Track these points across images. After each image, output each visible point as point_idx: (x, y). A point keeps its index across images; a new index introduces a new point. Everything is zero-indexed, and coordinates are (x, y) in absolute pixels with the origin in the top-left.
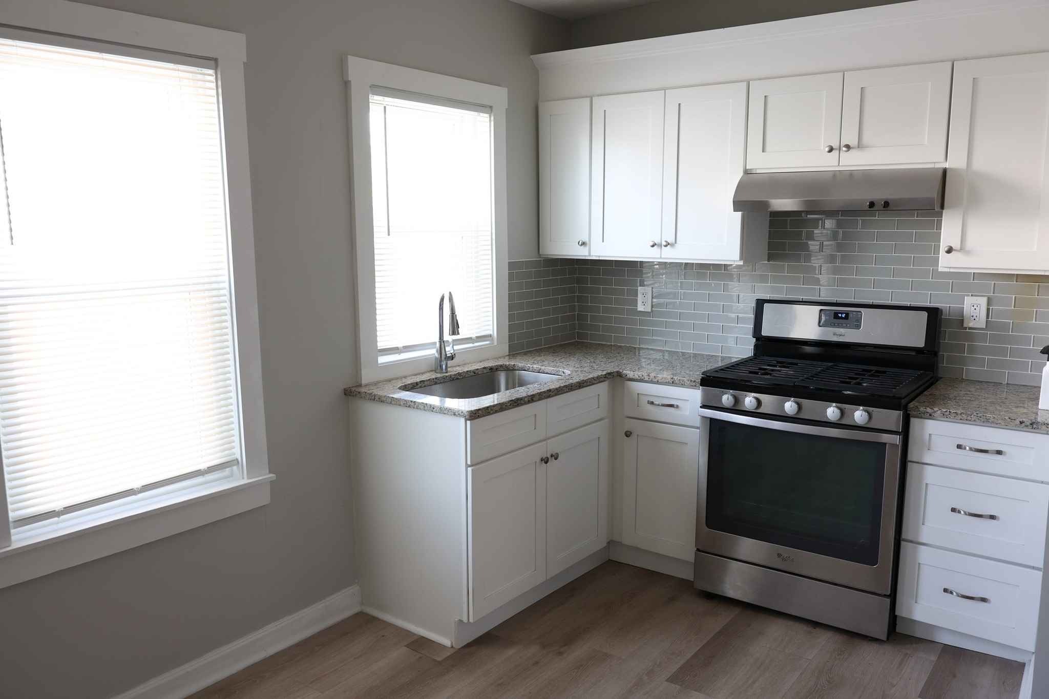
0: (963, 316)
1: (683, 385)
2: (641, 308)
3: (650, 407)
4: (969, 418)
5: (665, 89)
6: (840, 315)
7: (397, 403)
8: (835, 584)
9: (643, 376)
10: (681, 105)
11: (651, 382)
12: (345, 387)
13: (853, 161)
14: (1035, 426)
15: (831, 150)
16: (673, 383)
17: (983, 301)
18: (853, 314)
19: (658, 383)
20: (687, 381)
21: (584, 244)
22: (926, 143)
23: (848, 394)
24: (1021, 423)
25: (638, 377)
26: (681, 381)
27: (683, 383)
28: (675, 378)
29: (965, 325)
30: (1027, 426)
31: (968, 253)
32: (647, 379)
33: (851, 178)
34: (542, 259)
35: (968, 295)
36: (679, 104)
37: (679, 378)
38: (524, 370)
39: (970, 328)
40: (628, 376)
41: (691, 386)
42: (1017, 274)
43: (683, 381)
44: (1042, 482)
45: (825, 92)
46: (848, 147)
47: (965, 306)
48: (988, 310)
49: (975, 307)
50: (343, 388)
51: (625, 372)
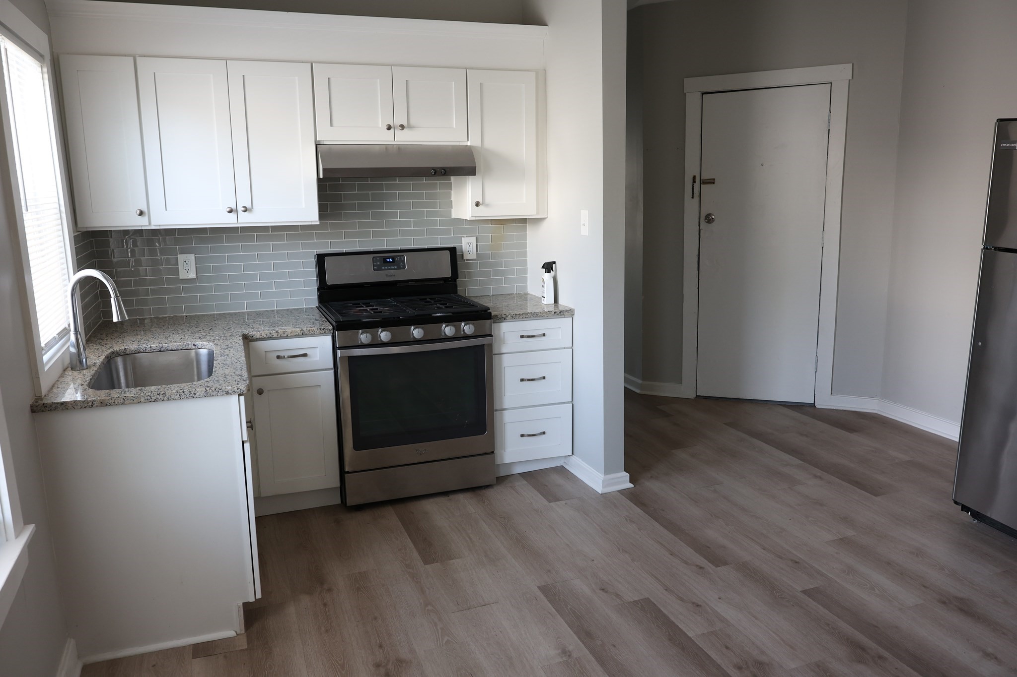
0: (462, 252)
1: (313, 335)
2: (182, 275)
3: (278, 361)
4: (527, 316)
5: (226, 59)
6: (388, 260)
7: (135, 401)
8: (458, 458)
9: (271, 334)
10: (246, 77)
11: (281, 338)
12: (31, 403)
13: (403, 138)
14: (562, 313)
15: (389, 128)
16: (303, 335)
17: (473, 240)
18: (397, 258)
19: (287, 337)
20: (316, 330)
21: (141, 213)
22: (455, 127)
23: (439, 316)
24: (555, 313)
25: (265, 336)
26: (311, 332)
27: (313, 333)
28: (305, 329)
29: (465, 258)
30: (558, 314)
31: (487, 205)
32: (275, 335)
33: (401, 150)
34: (80, 233)
35: (464, 237)
36: (243, 76)
37: (308, 329)
38: (139, 353)
39: (468, 260)
40: (254, 337)
41: (321, 333)
42: (491, 220)
43: (313, 330)
44: (564, 348)
45: (379, 80)
46: (402, 127)
47: (463, 245)
48: (477, 245)
49: (469, 244)
50: (29, 406)
51: (251, 333)
